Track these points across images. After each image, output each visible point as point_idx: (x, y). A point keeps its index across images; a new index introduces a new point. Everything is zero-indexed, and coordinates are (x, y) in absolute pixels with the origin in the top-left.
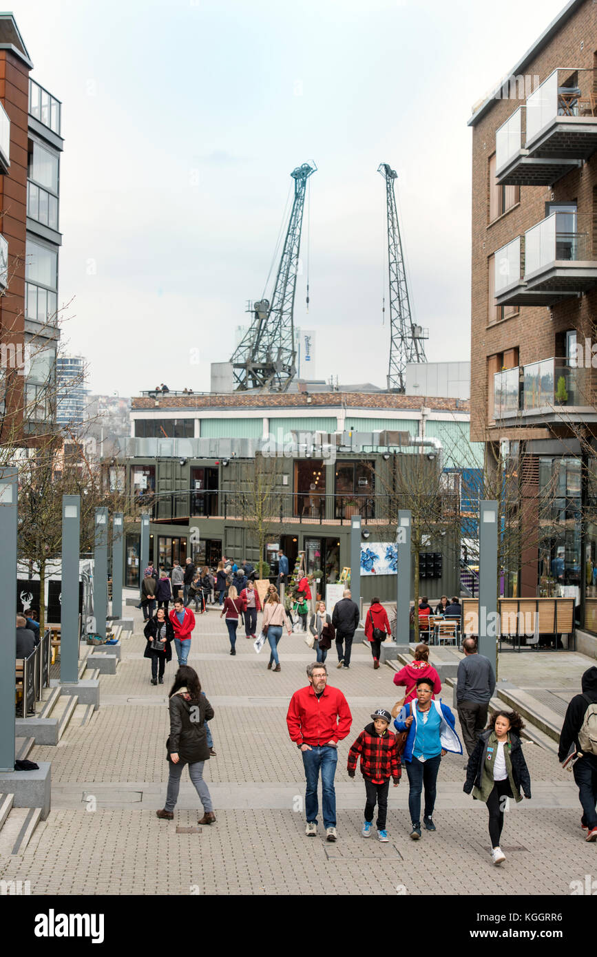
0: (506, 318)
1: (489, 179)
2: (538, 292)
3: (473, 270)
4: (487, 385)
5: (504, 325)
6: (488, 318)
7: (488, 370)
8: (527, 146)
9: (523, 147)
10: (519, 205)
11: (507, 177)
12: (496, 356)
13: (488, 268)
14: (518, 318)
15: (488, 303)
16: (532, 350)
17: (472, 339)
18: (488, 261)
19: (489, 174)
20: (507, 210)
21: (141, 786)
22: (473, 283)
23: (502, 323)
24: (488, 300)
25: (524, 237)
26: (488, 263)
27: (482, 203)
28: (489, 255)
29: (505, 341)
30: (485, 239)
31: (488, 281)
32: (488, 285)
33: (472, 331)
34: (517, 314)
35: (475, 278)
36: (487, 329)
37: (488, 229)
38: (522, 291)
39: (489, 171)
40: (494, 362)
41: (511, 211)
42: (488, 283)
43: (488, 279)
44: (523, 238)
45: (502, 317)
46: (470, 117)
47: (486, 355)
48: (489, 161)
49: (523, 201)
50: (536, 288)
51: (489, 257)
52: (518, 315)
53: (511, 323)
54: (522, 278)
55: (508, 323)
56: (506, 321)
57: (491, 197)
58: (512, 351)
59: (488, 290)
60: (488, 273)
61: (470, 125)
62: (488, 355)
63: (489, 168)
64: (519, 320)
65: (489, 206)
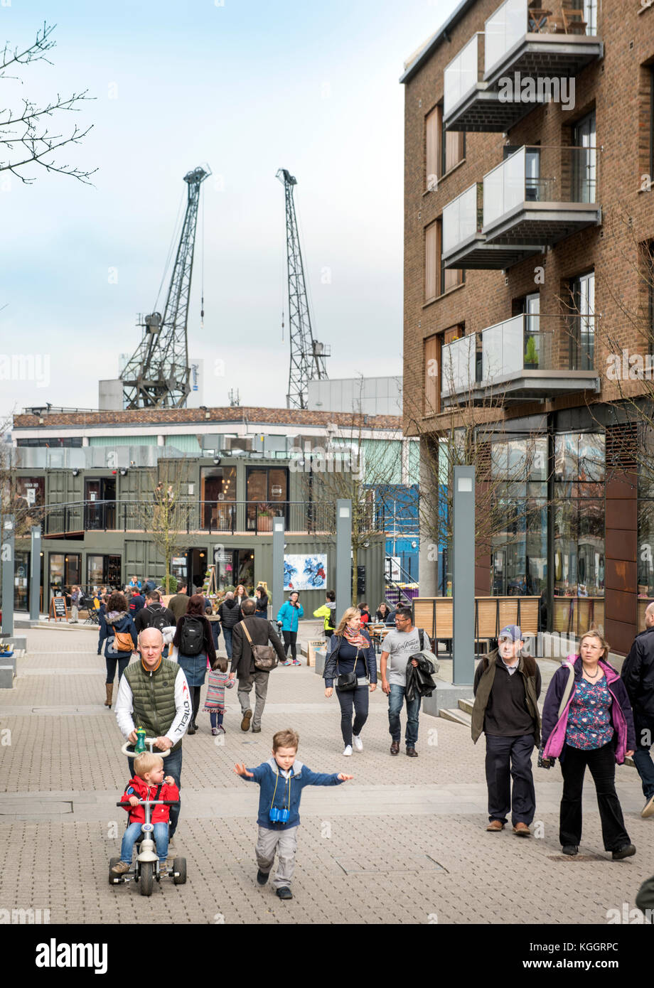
0: (447, 293)
1: (425, 140)
2: (497, 247)
3: (405, 244)
4: (424, 371)
5: (445, 300)
6: (424, 296)
7: (424, 354)
8: (486, 77)
9: (480, 80)
10: (465, 162)
11: (458, 120)
12: (435, 337)
13: (425, 240)
14: (463, 290)
15: (424, 280)
16: (483, 323)
17: (405, 322)
18: (425, 232)
19: (425, 134)
20: (449, 168)
21: (68, 794)
22: (406, 259)
23: (442, 298)
24: (425, 276)
25: (482, 183)
26: (425, 235)
27: (417, 169)
28: (425, 224)
29: (446, 316)
30: (421, 208)
31: (425, 254)
32: (425, 260)
33: (405, 314)
34: (463, 284)
35: (408, 253)
36: (424, 308)
37: (424, 196)
38: (480, 246)
39: (425, 132)
40: (432, 344)
41: (454, 171)
42: (425, 257)
43: (424, 252)
44: (480, 185)
45: (442, 290)
46: (402, 73)
47: (422, 338)
48: (426, 120)
49: (469, 156)
50: (496, 241)
51: (425, 228)
52: (464, 286)
53: (455, 297)
54: (479, 231)
55: (450, 297)
56: (448, 295)
57: (428, 161)
58: (456, 328)
59: (424, 265)
60: (424, 246)
61: (402, 82)
62: (425, 337)
63: (425, 128)
64: (465, 291)
65: (425, 170)
